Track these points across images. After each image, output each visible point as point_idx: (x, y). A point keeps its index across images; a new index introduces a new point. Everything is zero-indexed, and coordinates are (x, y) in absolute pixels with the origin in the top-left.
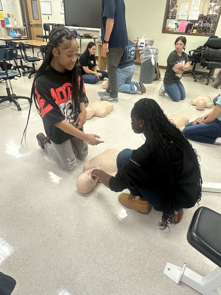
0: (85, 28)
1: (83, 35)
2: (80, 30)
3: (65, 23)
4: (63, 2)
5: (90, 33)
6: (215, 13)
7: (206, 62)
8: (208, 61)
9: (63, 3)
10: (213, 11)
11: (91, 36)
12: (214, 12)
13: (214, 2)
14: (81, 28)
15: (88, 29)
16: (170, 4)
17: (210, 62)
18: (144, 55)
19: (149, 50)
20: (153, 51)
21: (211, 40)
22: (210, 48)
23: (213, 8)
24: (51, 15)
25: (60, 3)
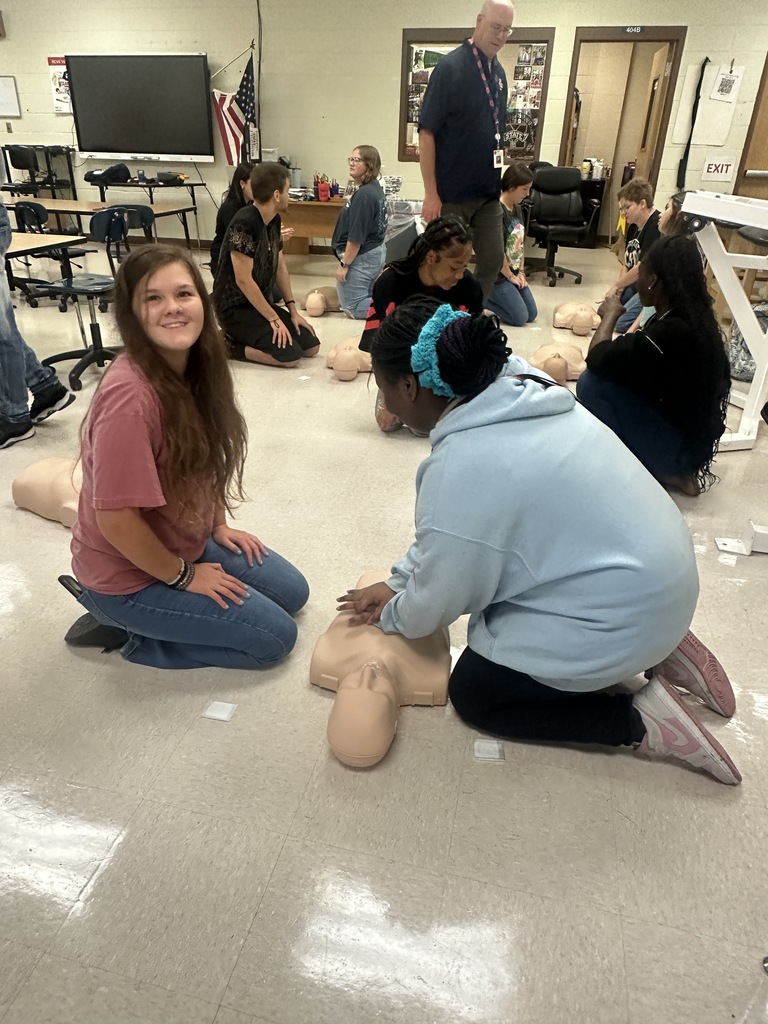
0: (154, 157)
1: (155, 176)
2: (135, 161)
3: (76, 142)
4: (64, 77)
5: (174, 170)
6: (530, 106)
7: (542, 227)
8: (547, 223)
9: (64, 80)
10: (525, 100)
11: (182, 177)
12: (528, 103)
13: (524, 79)
14: (140, 156)
15: (164, 157)
16: (410, 83)
17: (550, 227)
18: (394, 218)
19: (407, 205)
20: (417, 206)
21: (539, 173)
22: (542, 194)
23: (523, 93)
24: (19, 118)
25: (52, 82)
